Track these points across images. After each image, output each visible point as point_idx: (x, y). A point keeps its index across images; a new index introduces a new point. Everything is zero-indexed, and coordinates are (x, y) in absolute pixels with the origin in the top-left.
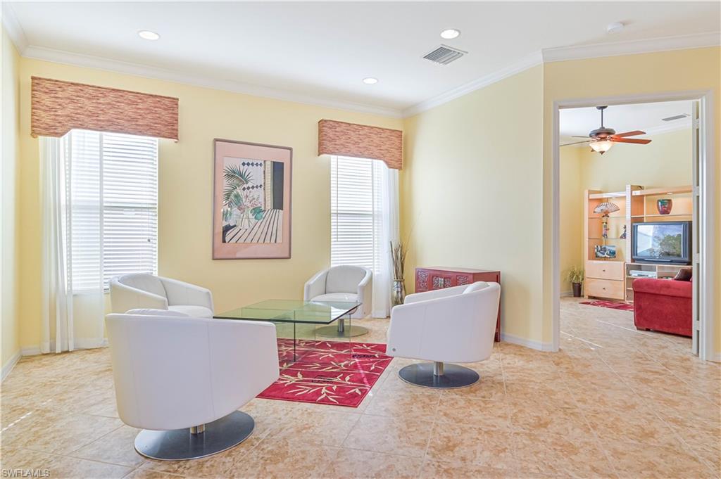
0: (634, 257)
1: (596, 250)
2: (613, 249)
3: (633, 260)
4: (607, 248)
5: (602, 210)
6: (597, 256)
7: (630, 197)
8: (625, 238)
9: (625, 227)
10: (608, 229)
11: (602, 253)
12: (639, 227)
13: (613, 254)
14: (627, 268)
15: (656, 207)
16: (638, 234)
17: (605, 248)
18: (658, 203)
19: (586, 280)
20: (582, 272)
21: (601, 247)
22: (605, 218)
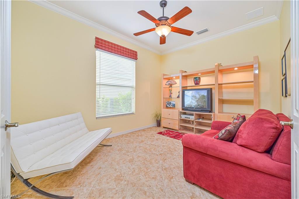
0: (183, 108)
1: (167, 104)
2: (174, 103)
3: (183, 109)
4: (172, 102)
5: (169, 84)
6: (167, 107)
7: (181, 76)
8: (179, 98)
9: (179, 92)
10: (172, 93)
11: (169, 106)
12: (185, 91)
13: (174, 105)
14: (180, 114)
15: (193, 81)
16: (185, 95)
17: (170, 102)
18: (194, 79)
19: (162, 119)
20: (160, 115)
21: (169, 102)
22: (170, 88)
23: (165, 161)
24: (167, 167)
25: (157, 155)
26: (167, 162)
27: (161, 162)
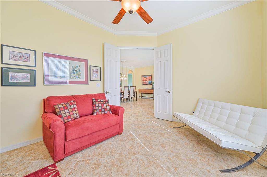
23: (131, 146)
24: (131, 141)
25: (139, 153)
26: (130, 145)
27: (135, 145)
